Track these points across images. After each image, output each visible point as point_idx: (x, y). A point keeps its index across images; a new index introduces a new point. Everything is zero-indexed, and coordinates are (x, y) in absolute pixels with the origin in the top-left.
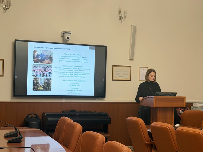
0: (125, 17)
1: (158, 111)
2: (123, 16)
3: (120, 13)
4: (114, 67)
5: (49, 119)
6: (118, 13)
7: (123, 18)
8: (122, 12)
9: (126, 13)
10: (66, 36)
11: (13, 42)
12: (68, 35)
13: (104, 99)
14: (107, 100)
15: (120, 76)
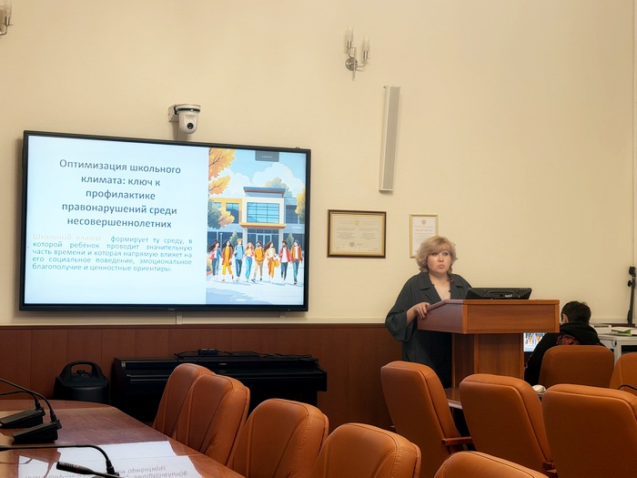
0: (365, 62)
1: (476, 347)
2: (359, 58)
3: (349, 47)
4: (334, 217)
5: (134, 377)
6: (342, 48)
7: (359, 64)
8: (357, 44)
9: (369, 48)
10: (185, 119)
11: (19, 140)
12: (191, 116)
13: (303, 316)
14: (312, 317)
15: (352, 244)
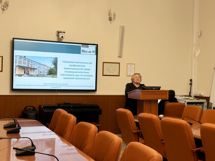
0: (114, 18)
1: (144, 103)
2: (112, 17)
3: (109, 14)
4: (105, 64)
5: (46, 111)
6: (108, 14)
7: (113, 19)
8: (112, 13)
9: (115, 14)
10: (61, 35)
11: (11, 41)
12: (62, 34)
13: (95, 93)
14: (98, 93)
15: (110, 72)
